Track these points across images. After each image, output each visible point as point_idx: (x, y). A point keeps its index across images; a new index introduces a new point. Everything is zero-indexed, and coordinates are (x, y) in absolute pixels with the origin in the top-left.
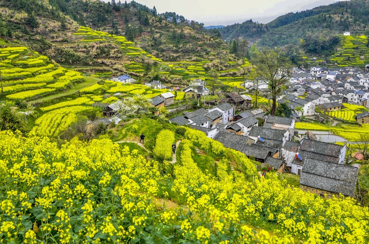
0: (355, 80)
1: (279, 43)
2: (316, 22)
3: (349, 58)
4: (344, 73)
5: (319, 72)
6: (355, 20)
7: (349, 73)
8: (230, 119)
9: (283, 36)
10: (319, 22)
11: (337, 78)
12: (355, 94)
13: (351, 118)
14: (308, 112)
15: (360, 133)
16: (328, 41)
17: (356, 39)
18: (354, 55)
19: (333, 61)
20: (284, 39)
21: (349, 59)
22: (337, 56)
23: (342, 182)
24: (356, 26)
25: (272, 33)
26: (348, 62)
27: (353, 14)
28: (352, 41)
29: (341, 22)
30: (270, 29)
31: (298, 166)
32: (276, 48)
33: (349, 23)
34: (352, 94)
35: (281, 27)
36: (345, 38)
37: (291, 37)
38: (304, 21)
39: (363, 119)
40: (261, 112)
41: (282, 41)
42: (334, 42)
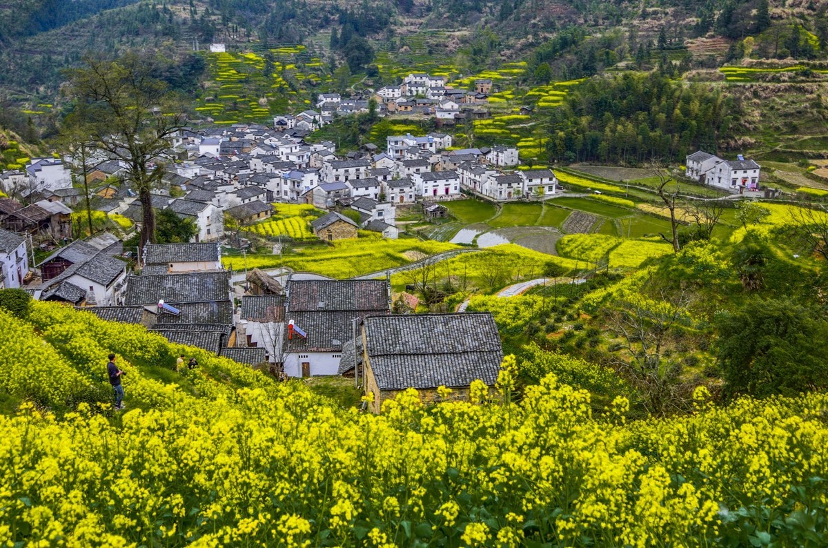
0: (267, 151)
1: (49, 76)
2: (137, 22)
3: (235, 104)
4: (235, 139)
5: (178, 141)
6: (226, 20)
7: (247, 137)
8: (23, 278)
9: (54, 57)
10: (143, 21)
11: (225, 150)
12: (283, 180)
13: (304, 233)
14: (209, 232)
15: (345, 258)
16: (179, 67)
17: (239, 61)
18: (244, 97)
19: (201, 112)
20: (61, 65)
21: (235, 106)
22: (209, 101)
23: (473, 357)
24: (228, 31)
25: (21, 50)
26: (235, 114)
27: (215, 6)
28: (232, 65)
29: (195, 21)
30: (11, 40)
31: (301, 354)
32: (42, 89)
33: (213, 24)
34: (277, 180)
35: (45, 33)
36: (215, 57)
37: (78, 58)
38: (104, 19)
39: (329, 231)
40: (113, 242)
41: (56, 70)
42: (193, 68)
